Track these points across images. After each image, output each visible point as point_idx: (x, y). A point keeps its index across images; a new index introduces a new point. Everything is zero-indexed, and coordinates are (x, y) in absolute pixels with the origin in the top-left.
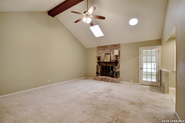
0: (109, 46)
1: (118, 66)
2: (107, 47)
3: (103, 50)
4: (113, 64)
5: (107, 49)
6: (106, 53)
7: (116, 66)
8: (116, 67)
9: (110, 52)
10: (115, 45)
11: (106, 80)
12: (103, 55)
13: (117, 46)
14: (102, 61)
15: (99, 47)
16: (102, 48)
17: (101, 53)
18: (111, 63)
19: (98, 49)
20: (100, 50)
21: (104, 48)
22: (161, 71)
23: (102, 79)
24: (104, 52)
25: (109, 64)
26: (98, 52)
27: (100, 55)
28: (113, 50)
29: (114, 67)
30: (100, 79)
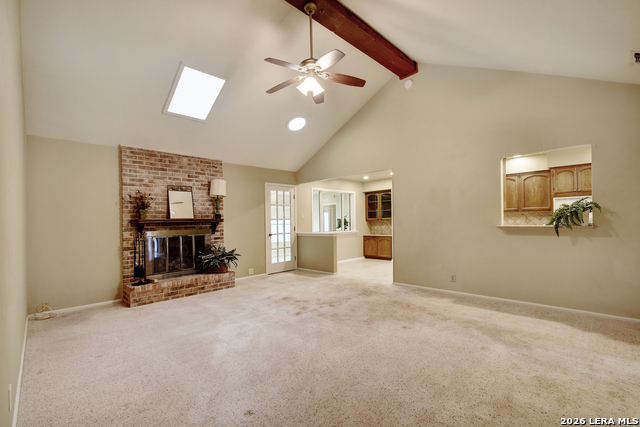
0: (185, 160)
1: (217, 234)
2: (176, 159)
3: (158, 169)
4: (201, 228)
5: (176, 168)
6: (174, 183)
7: (213, 233)
8: (213, 236)
9: (191, 184)
10: (206, 162)
11: (192, 290)
12: (156, 191)
13: (213, 167)
14: (155, 217)
15: (132, 152)
16: (153, 162)
17: (146, 181)
18: (195, 223)
19: (128, 161)
20: (140, 167)
21: (161, 161)
22: (298, 237)
23: (176, 288)
24: (162, 178)
25: (186, 228)
26: (128, 173)
27: (143, 190)
28: (201, 178)
29: (206, 238)
30: (166, 291)
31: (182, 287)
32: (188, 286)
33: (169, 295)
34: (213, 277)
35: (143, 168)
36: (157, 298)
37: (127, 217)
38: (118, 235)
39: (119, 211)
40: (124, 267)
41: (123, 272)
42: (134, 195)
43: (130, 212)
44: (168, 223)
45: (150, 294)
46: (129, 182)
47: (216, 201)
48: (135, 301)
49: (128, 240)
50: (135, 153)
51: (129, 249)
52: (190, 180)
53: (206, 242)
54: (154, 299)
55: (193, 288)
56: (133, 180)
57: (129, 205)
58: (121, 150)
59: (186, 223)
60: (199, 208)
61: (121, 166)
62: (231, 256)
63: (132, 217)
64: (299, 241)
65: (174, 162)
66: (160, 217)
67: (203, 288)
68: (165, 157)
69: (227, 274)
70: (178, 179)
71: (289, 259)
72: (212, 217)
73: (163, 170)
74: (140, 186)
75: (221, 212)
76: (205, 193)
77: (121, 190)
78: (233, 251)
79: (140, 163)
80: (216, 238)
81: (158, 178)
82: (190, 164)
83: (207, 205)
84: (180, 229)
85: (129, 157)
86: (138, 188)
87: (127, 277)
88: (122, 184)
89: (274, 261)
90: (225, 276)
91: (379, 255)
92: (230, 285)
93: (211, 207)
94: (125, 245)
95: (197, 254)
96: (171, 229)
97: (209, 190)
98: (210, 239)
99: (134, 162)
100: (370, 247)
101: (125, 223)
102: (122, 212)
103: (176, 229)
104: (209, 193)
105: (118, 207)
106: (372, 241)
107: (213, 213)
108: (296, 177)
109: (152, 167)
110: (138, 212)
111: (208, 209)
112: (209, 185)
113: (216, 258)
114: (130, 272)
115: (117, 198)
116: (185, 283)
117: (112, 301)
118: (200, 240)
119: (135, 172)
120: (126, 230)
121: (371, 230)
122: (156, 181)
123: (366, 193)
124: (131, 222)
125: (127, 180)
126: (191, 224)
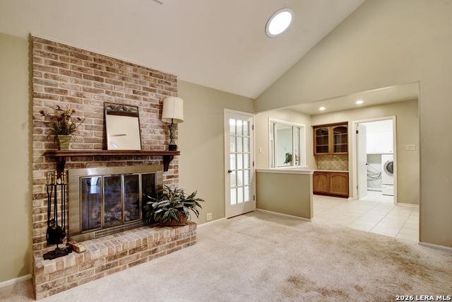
0: (129, 69)
1: (171, 172)
2: (116, 67)
3: (91, 78)
4: (150, 164)
5: (116, 78)
6: (114, 99)
7: (166, 169)
8: (166, 174)
10: (157, 76)
11: (139, 255)
12: (88, 109)
13: (166, 82)
14: (85, 146)
15: (50, 48)
16: (83, 66)
17: (71, 94)
18: (142, 157)
19: (43, 61)
20: (62, 72)
21: (94, 66)
22: (257, 173)
23: (115, 257)
24: (96, 91)
25: (130, 164)
26: (43, 79)
27: (65, 106)
28: (151, 96)
29: (157, 177)
30: (98, 264)
31: (123, 254)
32: (134, 251)
33: (103, 269)
34: (168, 233)
35: (68, 73)
36: (84, 278)
37: (40, 147)
38: (26, 174)
39: (27, 138)
40: (34, 226)
41: (32, 233)
42: (52, 113)
43: (45, 139)
44: (104, 156)
45: (71, 273)
46: (43, 92)
47: (170, 127)
48: (46, 287)
49: (39, 182)
50: (55, 50)
51: (42, 196)
52: (135, 98)
53: (157, 183)
54: (78, 280)
55: (140, 253)
56: (51, 90)
57: (44, 128)
58: (32, 42)
59: (130, 157)
60: (148, 136)
61: (31, 68)
62: (191, 202)
63: (47, 146)
64: (258, 177)
65: (113, 70)
66: (93, 147)
67: (154, 251)
68: (100, 61)
69: (187, 227)
70: (119, 95)
71: (247, 199)
72: (164, 148)
73: (97, 79)
74: (62, 99)
75: (177, 142)
76: (155, 116)
77: (31, 104)
78: (193, 195)
79: (62, 65)
80: (169, 177)
81: (91, 91)
82: (135, 76)
83: (159, 132)
84: (122, 164)
85: (44, 55)
86: (58, 102)
87: (40, 240)
88: (33, 95)
89: (233, 202)
90: (184, 230)
91: (332, 192)
92: (190, 241)
93: (163, 136)
94: (37, 190)
95: (145, 200)
96: (108, 165)
97: (161, 112)
98: (162, 178)
99: (53, 64)
100: (320, 183)
101: (37, 156)
102: (32, 139)
103: (116, 164)
104: (160, 117)
105: (27, 131)
106: (323, 177)
107: (166, 143)
108: (255, 105)
109: (81, 74)
110: (56, 139)
111: (159, 138)
112: (161, 105)
113: (171, 205)
114: (42, 232)
115: (24, 117)
116: (129, 247)
117: (12, 281)
118: (149, 179)
119: (55, 78)
120: (37, 167)
121: (318, 165)
122: (87, 94)
123: (314, 127)
124: (45, 154)
125: (41, 89)
126: (137, 157)
